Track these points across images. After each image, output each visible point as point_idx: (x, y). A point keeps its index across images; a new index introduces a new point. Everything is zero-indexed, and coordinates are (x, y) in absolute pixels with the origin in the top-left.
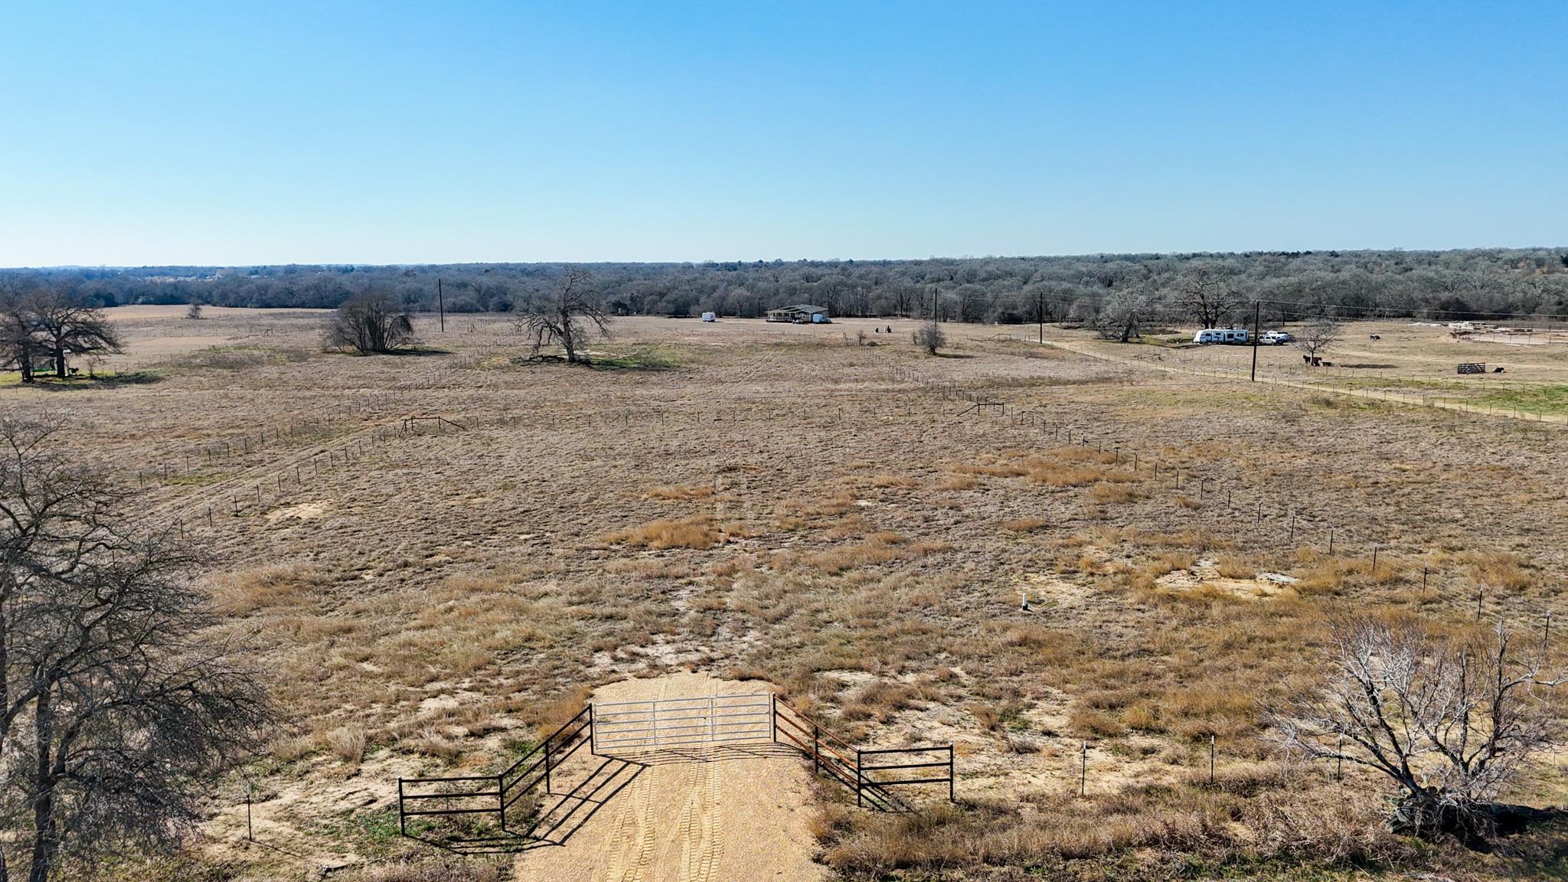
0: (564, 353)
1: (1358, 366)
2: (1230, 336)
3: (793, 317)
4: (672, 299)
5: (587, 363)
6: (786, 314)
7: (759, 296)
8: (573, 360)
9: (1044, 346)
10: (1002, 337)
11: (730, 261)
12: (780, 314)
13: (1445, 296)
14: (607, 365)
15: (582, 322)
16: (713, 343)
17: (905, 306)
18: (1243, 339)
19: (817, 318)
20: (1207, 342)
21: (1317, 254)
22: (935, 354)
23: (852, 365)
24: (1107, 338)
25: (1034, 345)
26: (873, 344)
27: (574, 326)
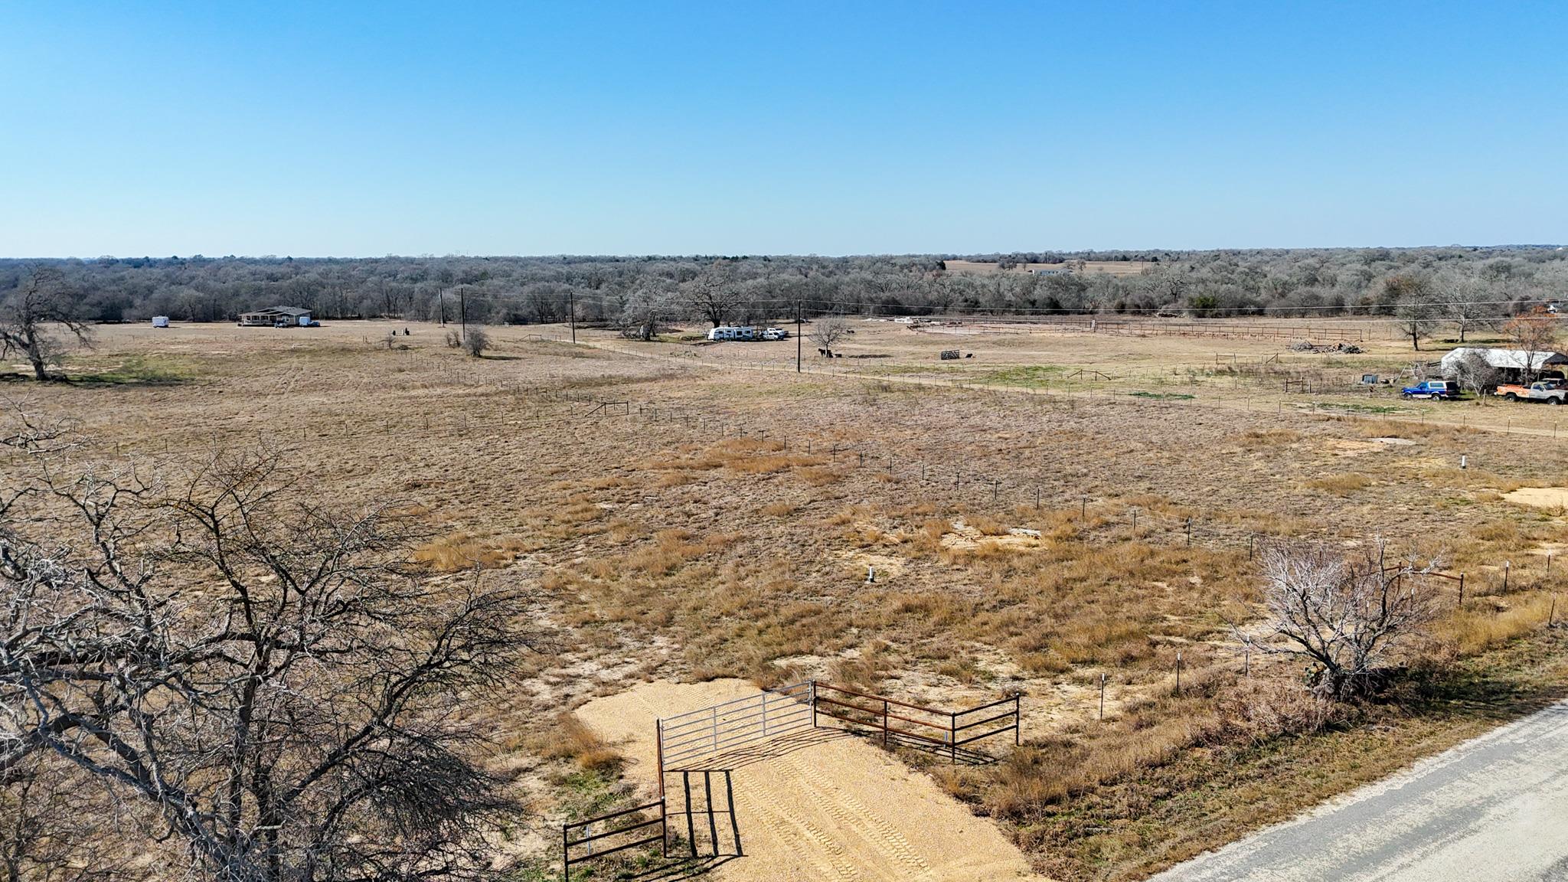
0: (29, 369)
1: (862, 357)
2: (739, 333)
3: (273, 320)
4: (95, 301)
5: (64, 380)
6: (263, 318)
7: (213, 297)
8: (43, 377)
9: (579, 346)
10: (533, 338)
11: (134, 256)
12: (255, 318)
13: (884, 296)
14: (94, 382)
15: (51, 331)
16: (214, 352)
17: (392, 307)
18: (750, 335)
19: (304, 320)
20: (720, 339)
21: (753, 258)
22: (480, 356)
23: (401, 371)
24: (628, 336)
25: (567, 345)
26: (405, 348)
27: (39, 336)
